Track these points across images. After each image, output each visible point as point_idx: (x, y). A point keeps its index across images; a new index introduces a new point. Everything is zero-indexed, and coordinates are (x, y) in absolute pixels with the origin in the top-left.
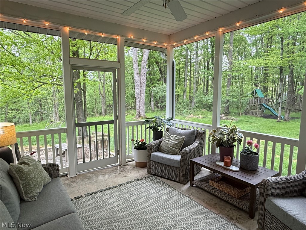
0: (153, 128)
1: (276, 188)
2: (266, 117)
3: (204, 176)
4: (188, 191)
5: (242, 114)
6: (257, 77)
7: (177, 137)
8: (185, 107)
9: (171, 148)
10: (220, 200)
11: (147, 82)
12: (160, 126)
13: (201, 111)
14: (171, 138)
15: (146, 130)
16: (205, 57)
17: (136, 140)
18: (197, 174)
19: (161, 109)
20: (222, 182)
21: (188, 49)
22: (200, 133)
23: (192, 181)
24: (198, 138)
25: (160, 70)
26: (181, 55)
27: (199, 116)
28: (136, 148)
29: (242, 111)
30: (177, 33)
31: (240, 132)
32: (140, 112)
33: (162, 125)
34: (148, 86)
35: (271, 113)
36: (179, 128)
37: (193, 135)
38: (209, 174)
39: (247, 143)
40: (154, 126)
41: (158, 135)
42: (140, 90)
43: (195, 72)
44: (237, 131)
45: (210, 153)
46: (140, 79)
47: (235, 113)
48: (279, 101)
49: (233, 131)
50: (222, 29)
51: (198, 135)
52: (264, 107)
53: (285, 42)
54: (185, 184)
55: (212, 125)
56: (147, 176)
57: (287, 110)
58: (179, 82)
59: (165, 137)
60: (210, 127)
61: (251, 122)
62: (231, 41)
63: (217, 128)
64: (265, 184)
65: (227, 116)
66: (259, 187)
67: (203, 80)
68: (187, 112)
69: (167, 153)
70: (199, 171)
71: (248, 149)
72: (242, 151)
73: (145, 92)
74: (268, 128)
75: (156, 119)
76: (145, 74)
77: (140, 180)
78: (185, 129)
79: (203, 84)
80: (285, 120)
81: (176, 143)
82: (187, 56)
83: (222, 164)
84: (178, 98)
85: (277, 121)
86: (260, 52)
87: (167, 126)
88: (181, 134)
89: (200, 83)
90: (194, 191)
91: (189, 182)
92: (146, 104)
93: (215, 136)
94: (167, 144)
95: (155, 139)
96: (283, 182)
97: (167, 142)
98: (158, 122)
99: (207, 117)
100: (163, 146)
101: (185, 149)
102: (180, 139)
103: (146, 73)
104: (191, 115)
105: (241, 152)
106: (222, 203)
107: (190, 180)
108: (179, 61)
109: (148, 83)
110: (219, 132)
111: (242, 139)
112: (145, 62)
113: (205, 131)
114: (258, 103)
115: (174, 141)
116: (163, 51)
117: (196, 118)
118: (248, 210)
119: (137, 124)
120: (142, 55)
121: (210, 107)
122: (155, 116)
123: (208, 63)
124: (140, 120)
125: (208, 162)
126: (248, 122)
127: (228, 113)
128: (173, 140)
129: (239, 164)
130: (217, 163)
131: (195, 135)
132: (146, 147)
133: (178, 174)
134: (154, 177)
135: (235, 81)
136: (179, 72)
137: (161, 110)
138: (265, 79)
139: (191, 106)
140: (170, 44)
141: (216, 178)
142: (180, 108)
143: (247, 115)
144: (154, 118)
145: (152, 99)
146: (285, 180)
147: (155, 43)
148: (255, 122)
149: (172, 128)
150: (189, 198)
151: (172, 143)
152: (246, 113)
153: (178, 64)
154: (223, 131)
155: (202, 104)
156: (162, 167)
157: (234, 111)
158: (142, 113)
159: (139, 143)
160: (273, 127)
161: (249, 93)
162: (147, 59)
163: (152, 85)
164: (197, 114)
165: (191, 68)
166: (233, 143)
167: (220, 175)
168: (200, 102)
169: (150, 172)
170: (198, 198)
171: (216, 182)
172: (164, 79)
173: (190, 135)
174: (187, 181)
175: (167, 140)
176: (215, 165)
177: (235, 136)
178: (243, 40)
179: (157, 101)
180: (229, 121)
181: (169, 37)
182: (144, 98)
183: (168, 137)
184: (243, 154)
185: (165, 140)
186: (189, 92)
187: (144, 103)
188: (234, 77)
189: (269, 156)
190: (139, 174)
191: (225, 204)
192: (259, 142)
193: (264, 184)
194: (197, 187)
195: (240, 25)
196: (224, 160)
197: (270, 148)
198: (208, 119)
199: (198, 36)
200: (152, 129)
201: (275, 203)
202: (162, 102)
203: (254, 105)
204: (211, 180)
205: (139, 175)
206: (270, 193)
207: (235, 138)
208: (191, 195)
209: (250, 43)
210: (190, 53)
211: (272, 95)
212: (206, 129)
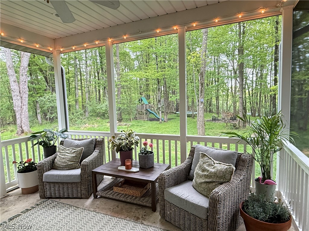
0: (43, 144)
1: (171, 178)
2: (152, 120)
3: (107, 184)
4: (92, 205)
5: (133, 119)
6: (141, 87)
7: (74, 149)
8: (79, 117)
9: (69, 163)
10: (125, 204)
11: (30, 91)
12: (52, 140)
13: (95, 120)
14: (67, 151)
15: (33, 147)
16: (94, 67)
17: (21, 161)
18: (100, 183)
19: (51, 121)
20: (125, 186)
21: (76, 58)
22: (99, 142)
23: (96, 192)
24: (97, 147)
25: (46, 78)
26: (69, 64)
27: (94, 125)
28: (20, 171)
29: (132, 117)
30: (64, 37)
31: (136, 135)
32: (23, 127)
33: (55, 138)
34: (30, 96)
35: (154, 117)
36: (76, 140)
37: (92, 145)
38: (112, 180)
39: (143, 144)
40: (44, 142)
41: (50, 150)
42: (20, 101)
43: (86, 82)
44: (133, 135)
45: (111, 160)
46: (19, 88)
47: (127, 119)
48: (159, 106)
49: (130, 135)
50: (111, 39)
51: (98, 144)
52: (149, 112)
53: (159, 60)
54: (88, 198)
55: (110, 132)
56: (39, 202)
57: (165, 113)
58: (69, 91)
59: (59, 152)
60: (108, 133)
61: (141, 126)
62: (118, 54)
63: (115, 134)
64: (163, 178)
65: (121, 122)
66: (157, 181)
67: (95, 90)
68: (82, 121)
69: (63, 169)
70: (102, 180)
71: (145, 149)
72: (140, 152)
73: (27, 103)
74: (154, 129)
75: (46, 132)
76: (25, 82)
77: (31, 209)
78: (82, 140)
79: (95, 94)
80: (165, 121)
81: (73, 156)
82: (76, 65)
83: (123, 168)
84: (70, 109)
85: (160, 123)
86: (142, 66)
87: (60, 139)
88: (79, 145)
89: (92, 93)
90: (98, 203)
91: (93, 194)
92: (30, 117)
93: (115, 142)
94: (63, 158)
95: (47, 156)
96: (174, 173)
97: (63, 156)
98: (49, 136)
99: (102, 125)
100: (58, 162)
101: (84, 160)
102: (77, 151)
103: (27, 82)
104: (85, 124)
105: (140, 154)
106: (128, 206)
107: (93, 192)
108: (68, 70)
109: (32, 92)
110: (118, 138)
111: (138, 141)
112: (24, 69)
113: (103, 138)
114: (145, 109)
115: (72, 154)
116: (48, 55)
117: (91, 127)
118: (151, 205)
119: (20, 141)
120: (20, 61)
121: (104, 115)
122: (45, 129)
123: (98, 73)
124: (23, 136)
125: (109, 169)
126: (138, 125)
127: (121, 119)
128: (70, 154)
129: (138, 164)
130: (119, 168)
131: (93, 144)
132: (35, 167)
133: (79, 189)
134: (50, 201)
135: (124, 90)
136: (69, 81)
137: (51, 123)
138: (147, 89)
139: (84, 116)
140: (56, 49)
141: (120, 183)
142: (73, 119)
143: (136, 120)
144: (44, 131)
145: (39, 111)
146: (176, 171)
147: (37, 46)
148: (144, 125)
149: (67, 140)
150: (94, 212)
151: (69, 157)
152: (136, 118)
153: (67, 72)
154: (121, 137)
155: (96, 113)
156: (59, 186)
157: (126, 117)
158: (25, 128)
159: (24, 164)
160: (157, 128)
161: (137, 101)
162: (27, 65)
163: (37, 95)
164: (92, 123)
165: (81, 78)
166: (131, 146)
167: (122, 179)
168: (94, 111)
169: (43, 197)
170: (103, 209)
171: (120, 187)
172: (51, 88)
173: (89, 145)
174: (90, 194)
175: (62, 155)
176: (118, 171)
177: (132, 140)
178: (127, 55)
179: (44, 113)
180: (122, 126)
181: (55, 41)
182: (27, 111)
183: (63, 151)
184: (141, 154)
185: (60, 154)
186: (81, 101)
187: (28, 116)
188: (123, 87)
189: (161, 153)
190: (28, 202)
191: (131, 206)
192: (152, 142)
193: (161, 179)
194: (101, 197)
195: (127, 38)
196: (126, 164)
197: (161, 146)
198: (104, 127)
199: (87, 43)
200: (41, 145)
201: (171, 192)
202: (51, 113)
203: (142, 111)
204: (115, 186)
205: (28, 205)
206: (166, 185)
207: (132, 141)
208: (96, 208)
209: (133, 58)
210: (79, 62)
211: (153, 102)
212: (104, 137)
